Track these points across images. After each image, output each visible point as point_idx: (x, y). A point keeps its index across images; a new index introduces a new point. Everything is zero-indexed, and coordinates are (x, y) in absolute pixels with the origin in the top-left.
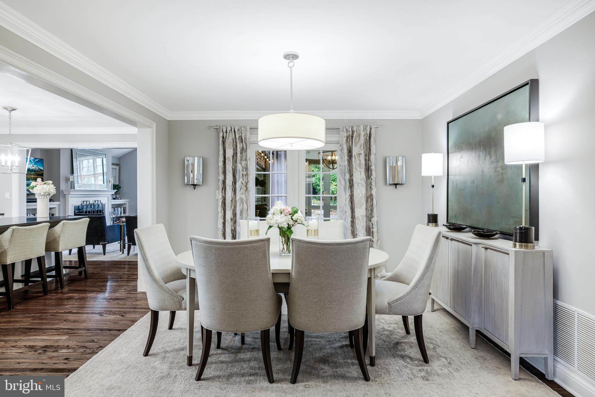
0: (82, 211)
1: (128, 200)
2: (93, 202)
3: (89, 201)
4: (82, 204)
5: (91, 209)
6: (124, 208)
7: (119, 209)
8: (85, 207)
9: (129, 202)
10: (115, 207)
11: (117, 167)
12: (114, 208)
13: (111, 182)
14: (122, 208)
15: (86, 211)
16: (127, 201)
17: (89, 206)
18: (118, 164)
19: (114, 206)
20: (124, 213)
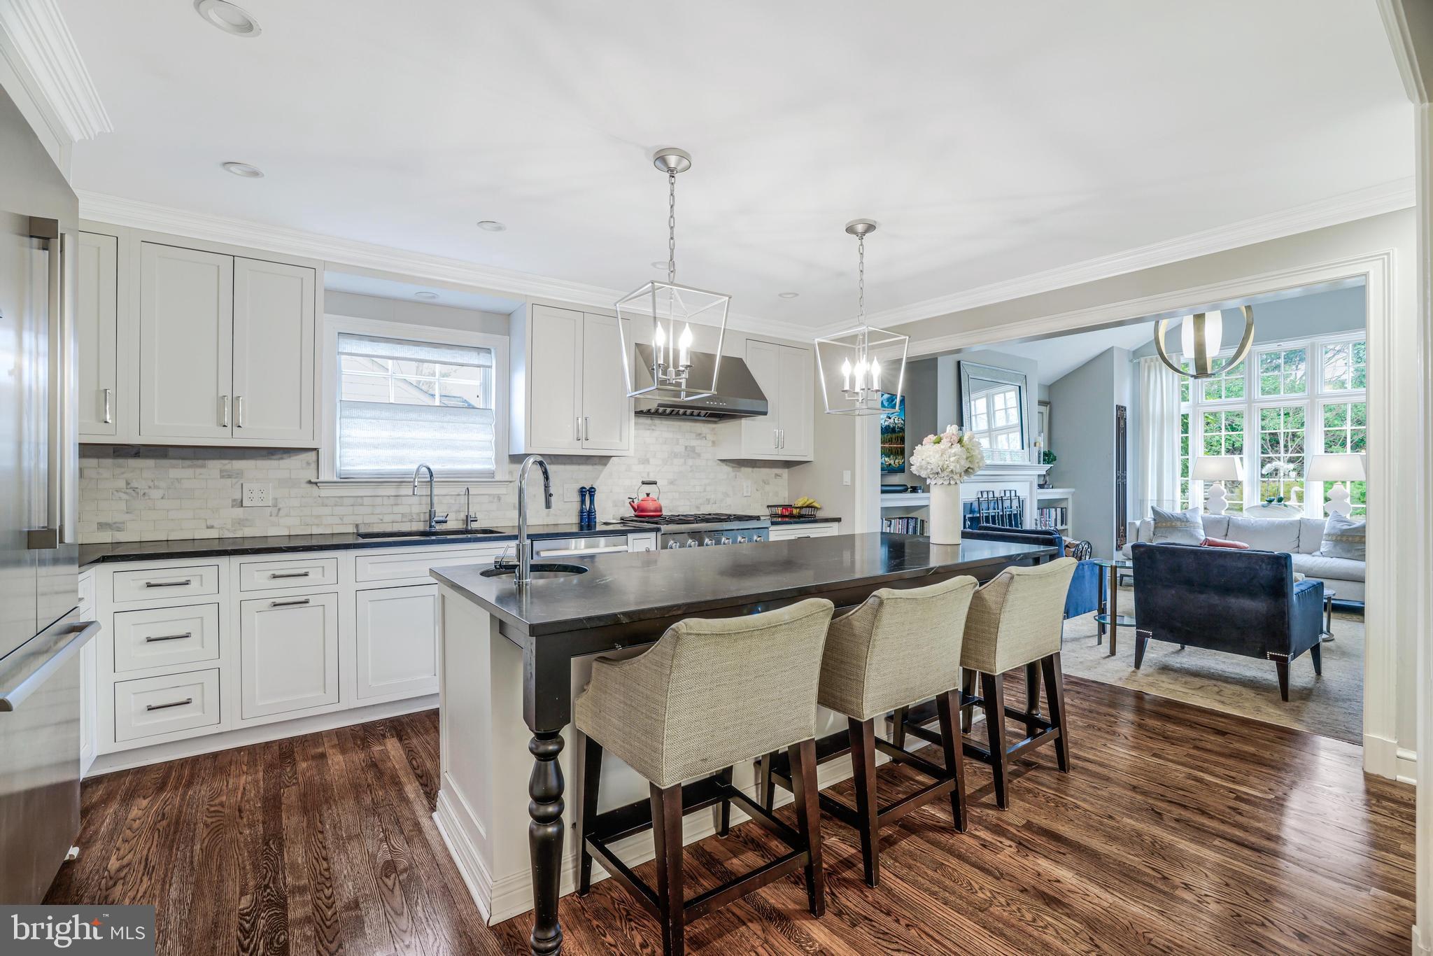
0: (978, 515)
1: (1073, 490)
2: (1000, 493)
3: (993, 492)
4: (978, 498)
5: (996, 511)
6: (1062, 509)
7: (1053, 511)
8: (984, 506)
9: (1073, 494)
10: (1044, 506)
11: (1045, 410)
12: (1042, 509)
13: (1038, 444)
14: (1059, 510)
15: (987, 515)
16: (1069, 493)
17: (992, 505)
18: (1047, 400)
19: (1042, 506)
20: (1062, 524)
